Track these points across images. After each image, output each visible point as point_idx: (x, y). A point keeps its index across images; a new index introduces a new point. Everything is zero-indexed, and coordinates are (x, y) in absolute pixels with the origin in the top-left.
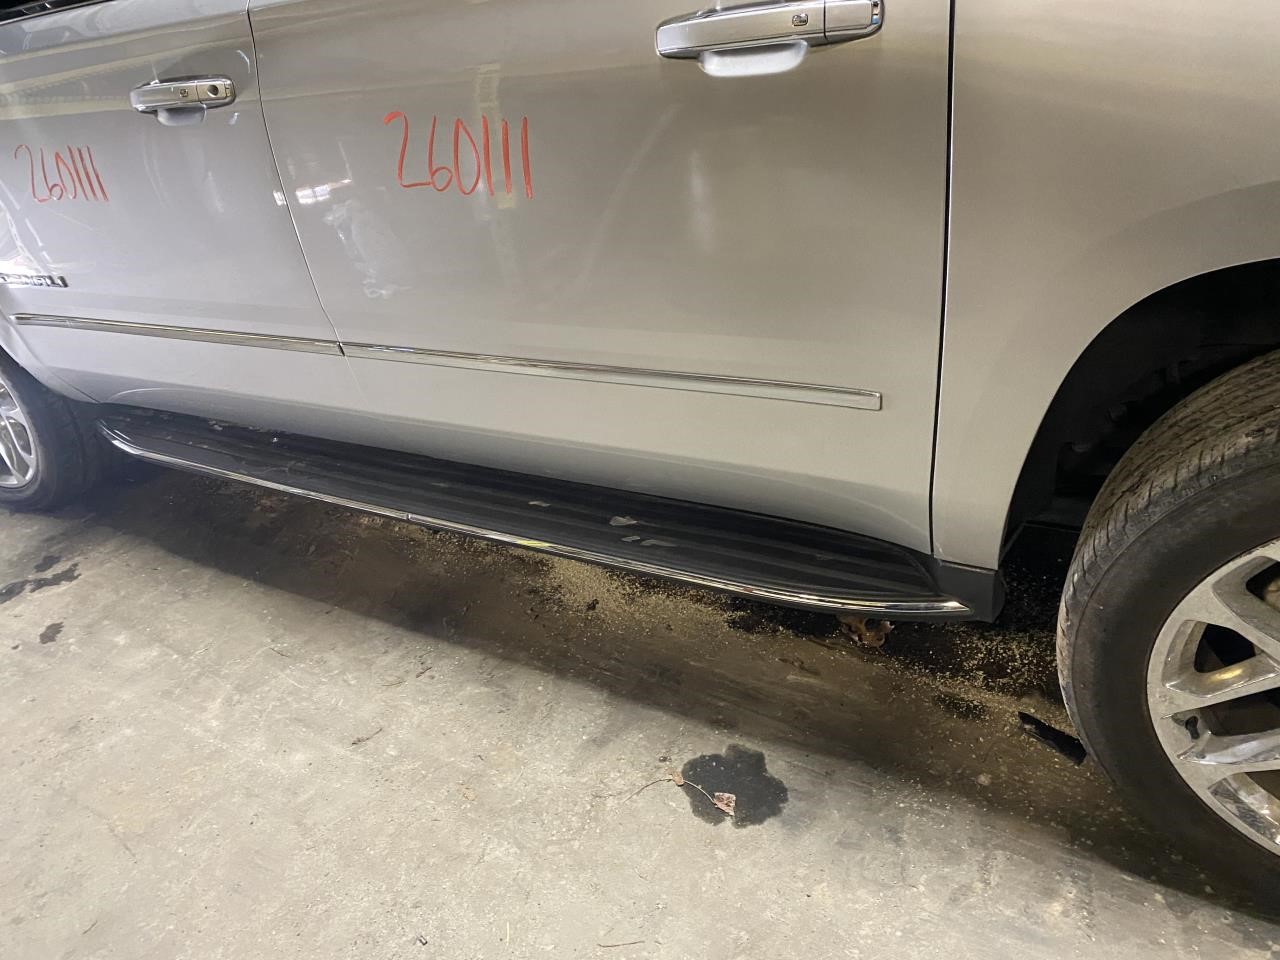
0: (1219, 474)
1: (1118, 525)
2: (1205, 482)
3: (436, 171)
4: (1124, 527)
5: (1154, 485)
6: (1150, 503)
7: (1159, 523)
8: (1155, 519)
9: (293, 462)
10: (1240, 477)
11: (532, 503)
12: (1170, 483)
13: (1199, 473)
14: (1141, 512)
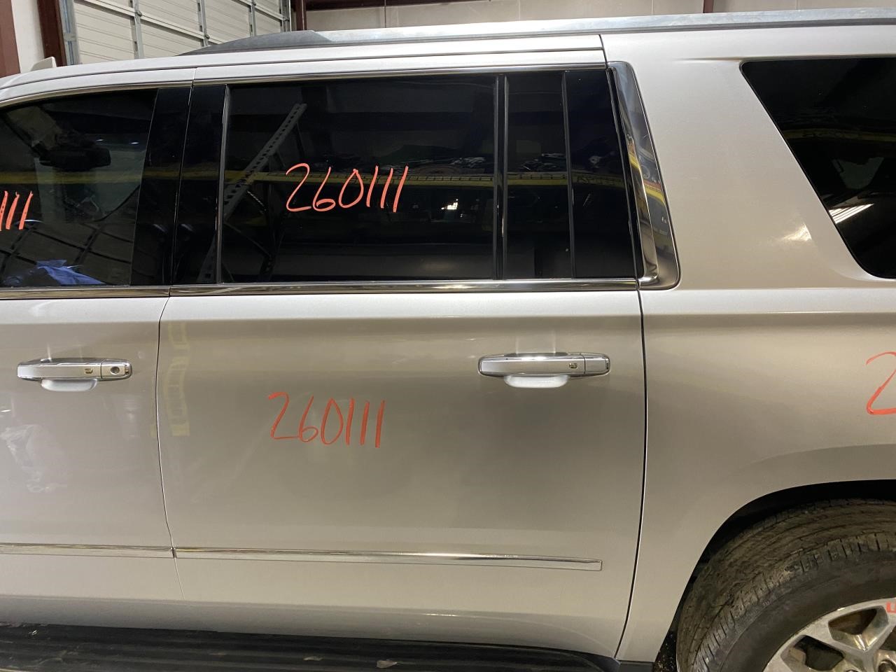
0: (779, 592)
1: (730, 625)
2: (773, 597)
3: (306, 429)
4: (734, 627)
5: (745, 600)
6: (746, 611)
7: (754, 622)
8: (752, 620)
9: (65, 652)
10: (791, 593)
11: (307, 659)
12: (755, 599)
13: (770, 592)
14: (742, 617)
